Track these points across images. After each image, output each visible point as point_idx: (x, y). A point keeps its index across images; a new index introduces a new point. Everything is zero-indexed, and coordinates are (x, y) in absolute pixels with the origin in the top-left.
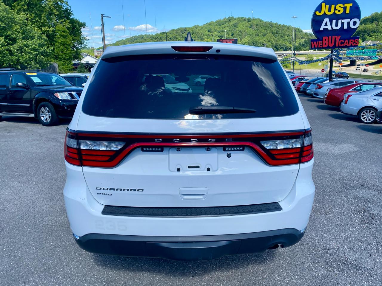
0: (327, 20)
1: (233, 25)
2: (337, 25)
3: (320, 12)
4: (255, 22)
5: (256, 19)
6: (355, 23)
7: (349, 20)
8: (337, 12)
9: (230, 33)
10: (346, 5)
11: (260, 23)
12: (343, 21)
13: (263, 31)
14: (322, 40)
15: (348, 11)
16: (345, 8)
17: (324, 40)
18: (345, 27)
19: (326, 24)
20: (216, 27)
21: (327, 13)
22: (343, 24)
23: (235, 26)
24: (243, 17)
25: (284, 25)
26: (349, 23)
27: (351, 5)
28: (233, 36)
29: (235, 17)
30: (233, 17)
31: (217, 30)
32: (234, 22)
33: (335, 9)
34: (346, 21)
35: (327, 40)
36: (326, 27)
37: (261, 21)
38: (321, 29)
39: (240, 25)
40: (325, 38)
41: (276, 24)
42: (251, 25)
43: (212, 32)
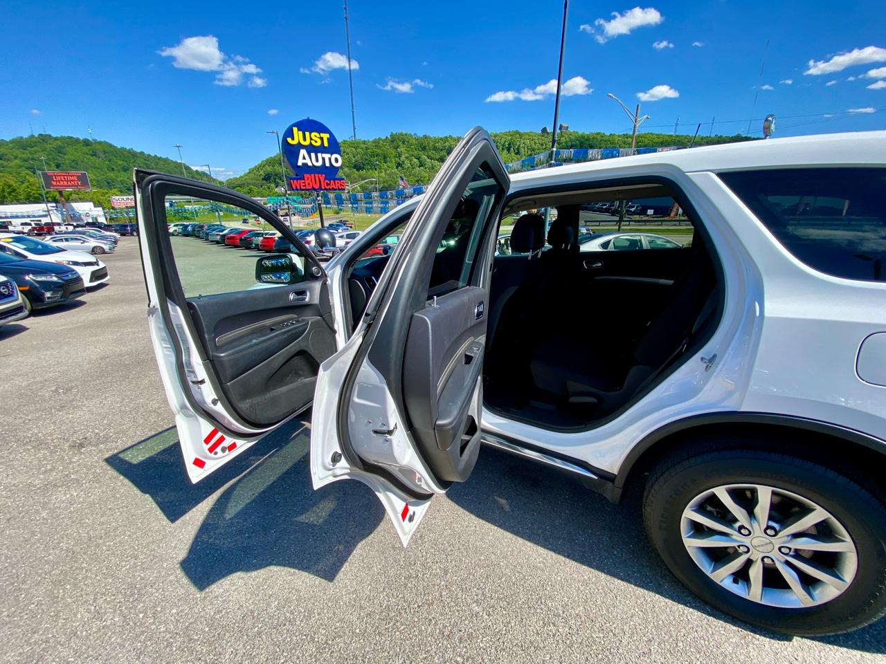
0: (303, 152)
1: (55, 149)
2: (317, 161)
3: (293, 139)
4: (98, 147)
5: (100, 143)
6: (337, 160)
7: (329, 155)
8: (313, 143)
9: (51, 163)
10: (322, 135)
11: (110, 149)
12: (324, 155)
13: (120, 162)
14: (304, 179)
15: (326, 144)
16: (322, 139)
17: (306, 178)
18: (327, 164)
19: (304, 158)
20: (17, 152)
21: (303, 143)
22: (324, 159)
23: (60, 150)
24: (72, 137)
25: (155, 156)
26: (330, 159)
27: (328, 135)
28: (60, 168)
29: (54, 135)
30: (50, 135)
31: (20, 156)
32: (55, 143)
33: (311, 139)
34: (327, 156)
35: (310, 179)
36: (304, 161)
37: (111, 146)
38: (300, 163)
39: (69, 149)
40: (306, 176)
41: (142, 153)
42: (93, 152)
43: (9, 160)
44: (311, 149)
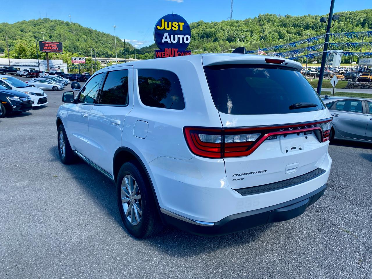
0: (166, 34)
1: (50, 27)
2: (174, 40)
3: (161, 27)
4: (73, 26)
5: (75, 24)
6: (187, 39)
7: (183, 36)
8: (173, 28)
9: (47, 35)
10: (180, 23)
11: (79, 28)
12: (179, 36)
13: (84, 36)
14: (164, 51)
15: (181, 29)
16: (179, 26)
17: (166, 51)
18: (181, 42)
19: (166, 38)
20: (31, 28)
21: (166, 28)
22: (179, 38)
23: (53, 28)
24: (60, 21)
25: (103, 32)
26: (183, 38)
27: (183, 24)
28: (52, 38)
29: (51, 19)
30: (49, 19)
31: (32, 30)
32: (51, 24)
33: (172, 26)
34: (181, 37)
35: (168, 51)
36: (166, 40)
37: (80, 26)
38: (163, 42)
39: (58, 28)
40: (166, 49)
41: (96, 31)
42: (70, 29)
43: (26, 32)
44: (172, 32)
